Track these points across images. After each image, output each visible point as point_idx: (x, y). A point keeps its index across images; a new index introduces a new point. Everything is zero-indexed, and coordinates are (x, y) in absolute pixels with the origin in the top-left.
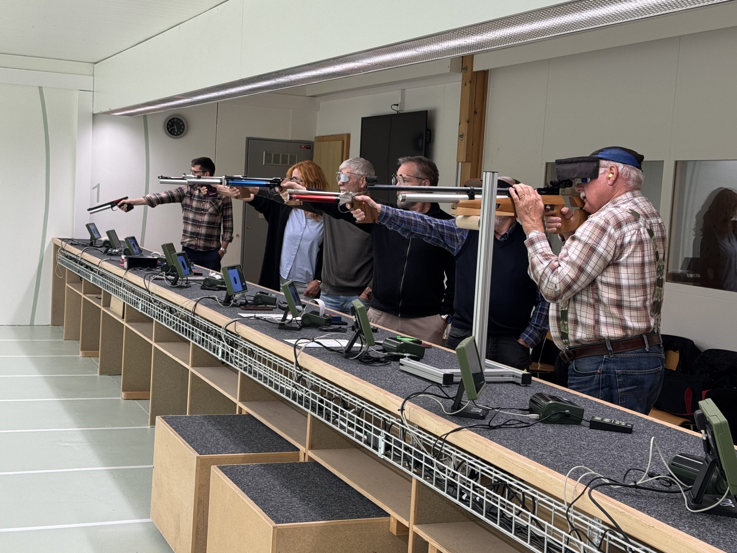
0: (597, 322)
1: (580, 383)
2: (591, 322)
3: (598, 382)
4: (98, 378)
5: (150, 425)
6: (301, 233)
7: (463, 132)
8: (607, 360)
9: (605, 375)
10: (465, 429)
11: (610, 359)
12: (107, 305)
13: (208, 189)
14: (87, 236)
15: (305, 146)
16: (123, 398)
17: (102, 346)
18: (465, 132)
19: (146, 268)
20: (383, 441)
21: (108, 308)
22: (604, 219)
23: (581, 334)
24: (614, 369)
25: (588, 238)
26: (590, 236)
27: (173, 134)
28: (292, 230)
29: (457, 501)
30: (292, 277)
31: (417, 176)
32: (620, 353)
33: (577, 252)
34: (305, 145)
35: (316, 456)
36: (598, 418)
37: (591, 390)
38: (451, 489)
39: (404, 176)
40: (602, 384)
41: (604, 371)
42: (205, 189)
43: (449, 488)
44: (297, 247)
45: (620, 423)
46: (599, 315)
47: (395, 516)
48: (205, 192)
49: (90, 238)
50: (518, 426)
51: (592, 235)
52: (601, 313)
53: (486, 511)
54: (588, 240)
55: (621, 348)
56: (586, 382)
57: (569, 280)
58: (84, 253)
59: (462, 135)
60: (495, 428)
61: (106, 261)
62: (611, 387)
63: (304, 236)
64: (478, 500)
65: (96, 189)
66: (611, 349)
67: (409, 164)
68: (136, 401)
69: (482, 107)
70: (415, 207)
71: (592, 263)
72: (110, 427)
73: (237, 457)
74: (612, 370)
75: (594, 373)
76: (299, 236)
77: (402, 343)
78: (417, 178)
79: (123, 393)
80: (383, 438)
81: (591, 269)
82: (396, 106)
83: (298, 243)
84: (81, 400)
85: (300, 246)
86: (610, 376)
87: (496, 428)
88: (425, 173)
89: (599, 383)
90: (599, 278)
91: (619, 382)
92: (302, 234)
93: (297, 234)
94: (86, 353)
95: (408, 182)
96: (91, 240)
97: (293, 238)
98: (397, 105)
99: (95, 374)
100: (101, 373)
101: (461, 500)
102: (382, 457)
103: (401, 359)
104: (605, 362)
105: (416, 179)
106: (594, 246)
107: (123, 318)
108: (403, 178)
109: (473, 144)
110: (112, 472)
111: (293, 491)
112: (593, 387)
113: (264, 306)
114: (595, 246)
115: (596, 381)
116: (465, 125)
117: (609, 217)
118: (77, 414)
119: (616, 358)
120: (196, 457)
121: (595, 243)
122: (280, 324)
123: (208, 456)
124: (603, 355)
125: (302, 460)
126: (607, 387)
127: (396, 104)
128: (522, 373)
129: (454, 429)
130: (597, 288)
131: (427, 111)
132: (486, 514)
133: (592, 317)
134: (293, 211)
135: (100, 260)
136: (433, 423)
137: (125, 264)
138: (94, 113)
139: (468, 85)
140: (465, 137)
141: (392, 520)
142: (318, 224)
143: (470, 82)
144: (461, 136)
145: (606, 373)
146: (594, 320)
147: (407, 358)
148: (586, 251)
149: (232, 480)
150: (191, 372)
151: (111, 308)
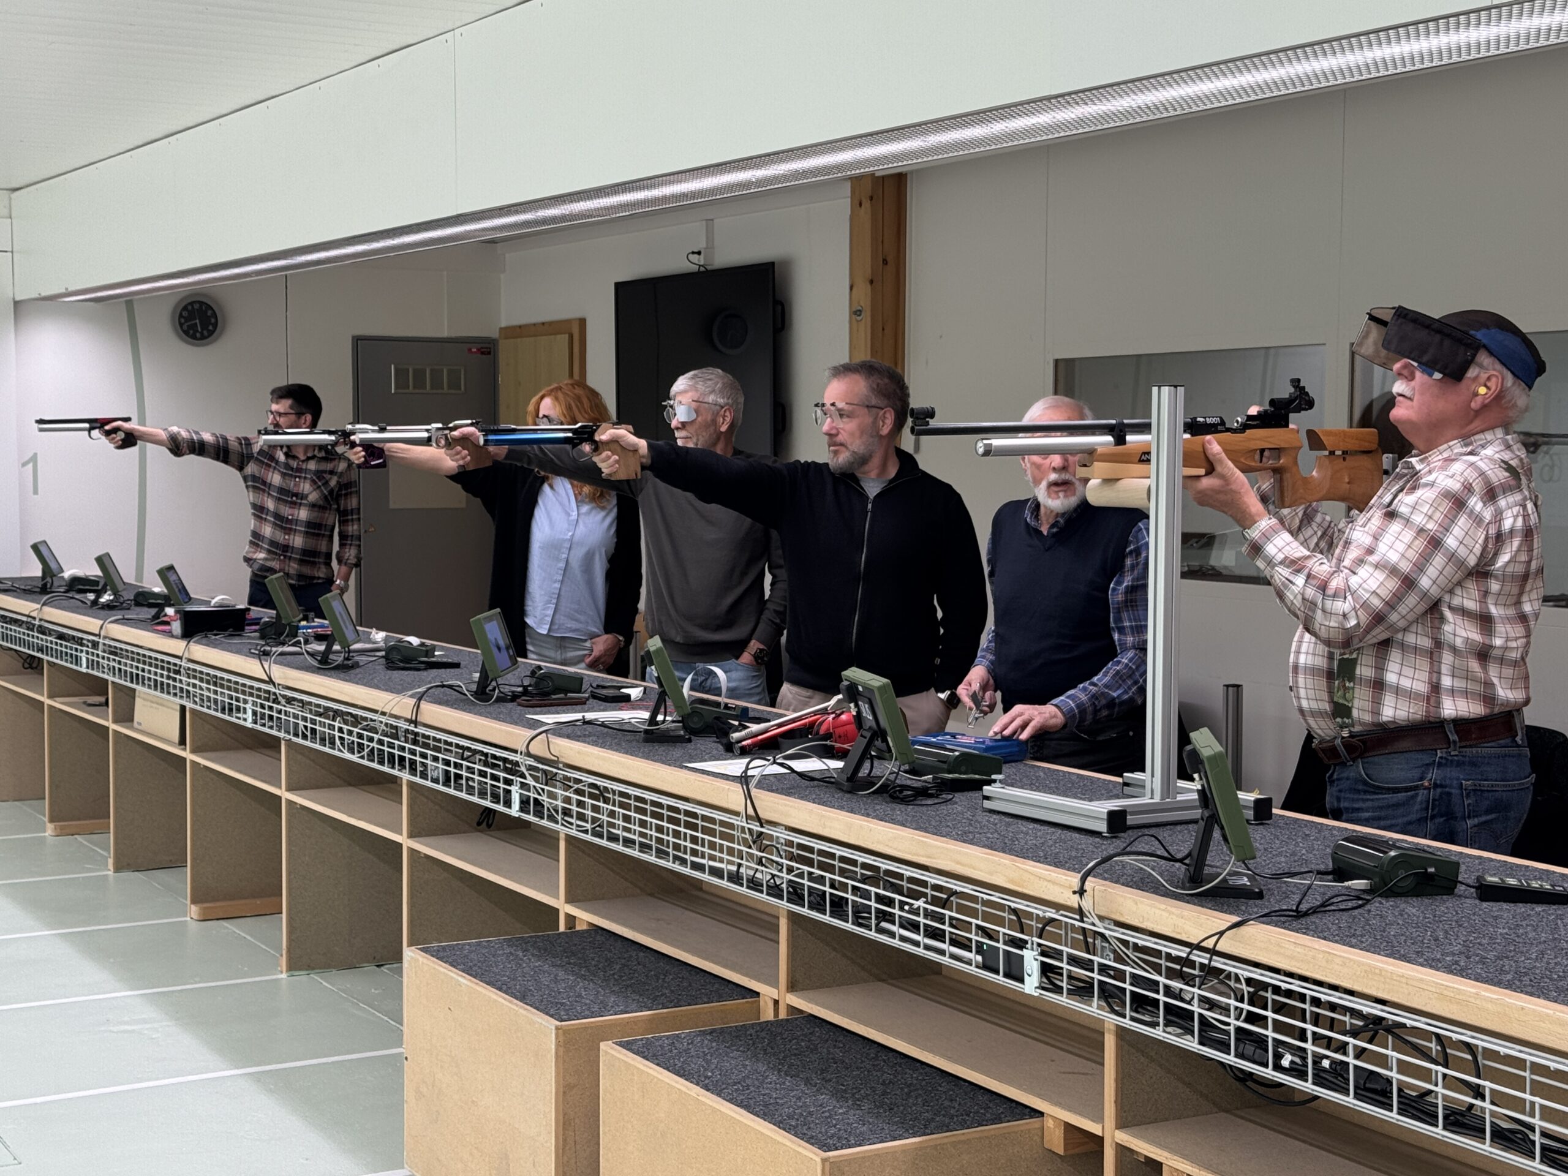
0: (1436, 688)
1: (1381, 808)
2: (1422, 687)
3: (1424, 806)
4: (111, 879)
5: (287, 971)
6: (570, 534)
7: (862, 304)
8: (1444, 761)
9: (1439, 790)
10: (1251, 922)
11: (1450, 758)
12: (126, 716)
13: (366, 452)
14: (36, 570)
15: (478, 350)
16: (195, 917)
17: (116, 808)
18: (865, 303)
19: (226, 631)
20: (1036, 960)
21: (129, 724)
22: (1462, 480)
23: (1392, 710)
24: (1458, 779)
25: (1427, 518)
26: (1429, 513)
27: (194, 337)
28: (547, 529)
29: (1269, 1073)
30: (558, 629)
31: (867, 403)
32: (1471, 746)
33: (1401, 547)
34: (479, 346)
35: (810, 1005)
36: (1493, 879)
37: (1410, 823)
38: (1249, 1049)
39: (841, 405)
40: (1433, 810)
41: (1438, 782)
42: (360, 452)
43: (1242, 1046)
44: (562, 565)
45: (1541, 885)
46: (1439, 673)
47: (1057, 1113)
48: (360, 458)
49: (39, 574)
50: (1342, 907)
51: (1434, 512)
52: (1445, 669)
53: (1356, 1087)
54: (1426, 523)
55: (1473, 736)
56: (1397, 805)
57: (1376, 602)
58: (46, 609)
59: (860, 311)
60: (1306, 914)
61: (115, 622)
62: (1450, 815)
63: (576, 539)
64: (1328, 1067)
65: (30, 466)
66: (1456, 738)
67: (847, 380)
68: (224, 923)
69: (898, 252)
70: (866, 468)
71: (1432, 571)
72: (200, 982)
73: (635, 1021)
74: (1455, 782)
75: (1416, 788)
76: (564, 540)
77: (957, 753)
78: (868, 406)
79: (192, 906)
80: (1036, 953)
81: (1430, 582)
82: (696, 256)
83: (564, 556)
84: (103, 930)
85: (570, 561)
86: (1449, 794)
87: (1308, 915)
88: (885, 395)
89: (1427, 809)
90: (1447, 598)
91: (1469, 805)
92: (573, 536)
93: (562, 537)
94: (62, 828)
95: (848, 417)
96: (43, 578)
97: (553, 547)
98: (699, 253)
99: (103, 870)
100: (118, 868)
101: (1278, 1067)
102: (1036, 994)
103: (985, 787)
104: (1440, 765)
105: (866, 410)
106: (1438, 534)
107: (182, 742)
108: (839, 410)
109: (883, 329)
110: (257, 1077)
111: (807, 1081)
112: (1414, 817)
113: (562, 696)
114: (1441, 536)
115: (1421, 803)
116: (864, 291)
117: (1471, 475)
118: (112, 960)
119: (1463, 756)
120: (554, 1028)
121: (1441, 529)
122: (646, 732)
123: (580, 1024)
124: (1436, 750)
125: (768, 1015)
126: (1442, 816)
127: (696, 250)
128: (1253, 799)
129: (1230, 924)
130: (1442, 619)
131: (772, 264)
132: (1356, 1093)
133: (1425, 676)
134: (546, 487)
135: (100, 622)
136: (1165, 914)
137: (176, 627)
138: (18, 298)
139: (867, 204)
140: (867, 316)
141: (1049, 1123)
142: (603, 514)
143: (871, 198)
144: (857, 313)
145: (1441, 786)
146: (1430, 683)
147: (999, 785)
148: (1420, 544)
149: (668, 1069)
150: (408, 847)
151: (135, 724)
